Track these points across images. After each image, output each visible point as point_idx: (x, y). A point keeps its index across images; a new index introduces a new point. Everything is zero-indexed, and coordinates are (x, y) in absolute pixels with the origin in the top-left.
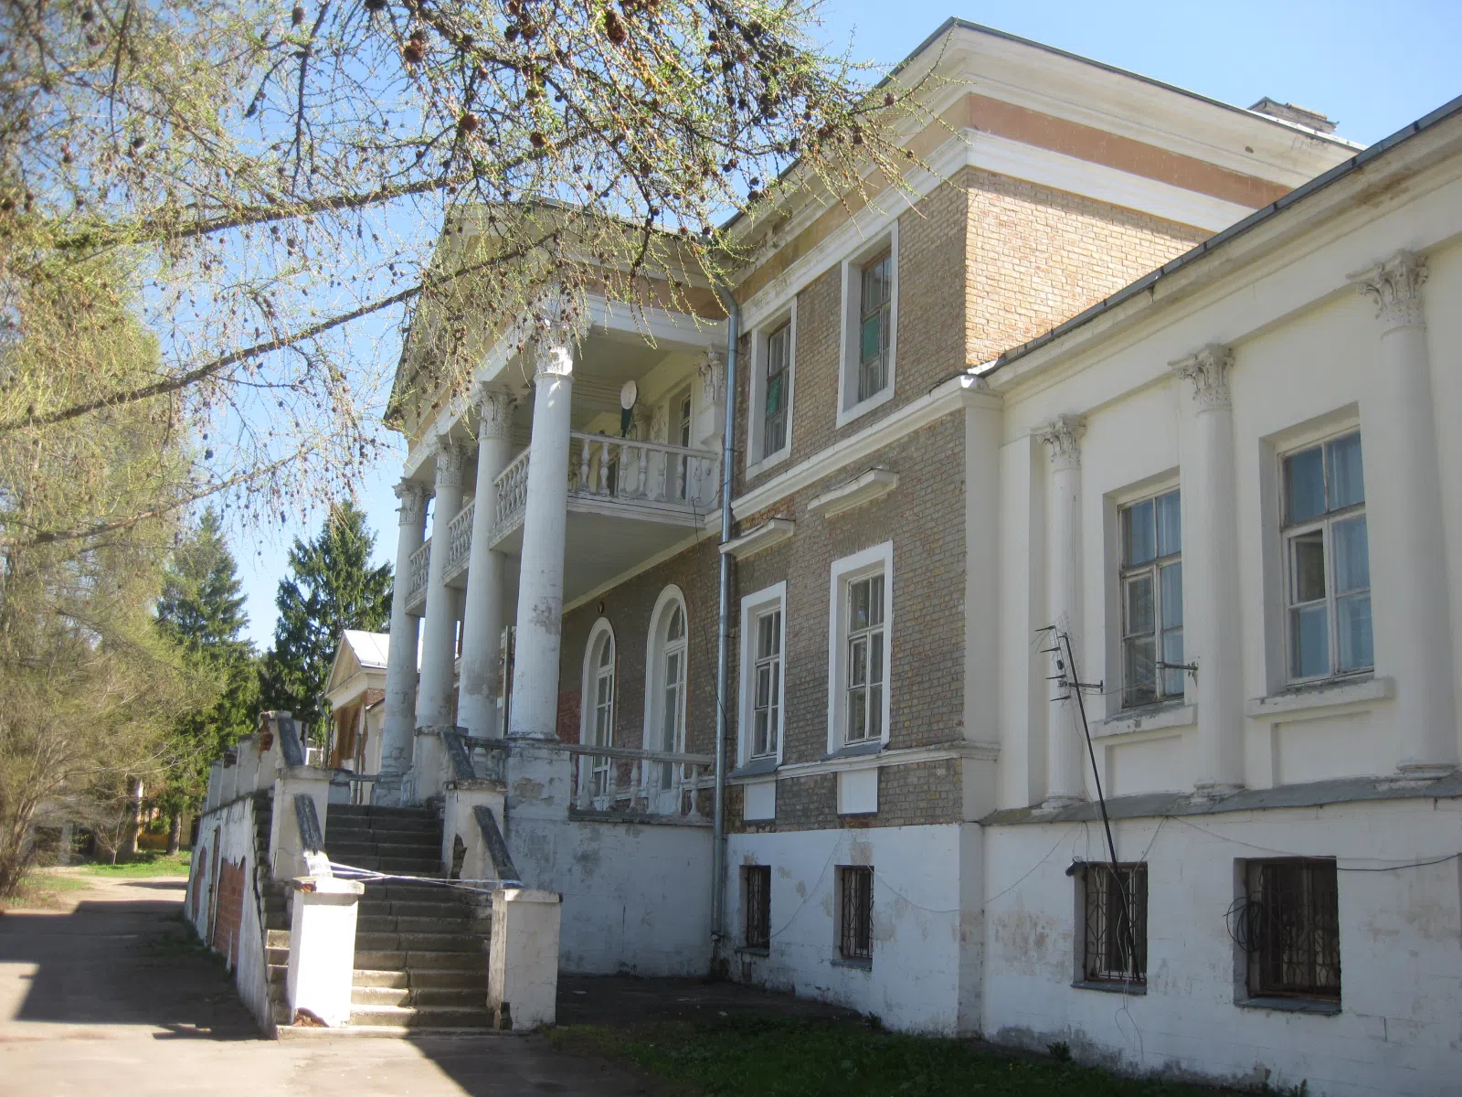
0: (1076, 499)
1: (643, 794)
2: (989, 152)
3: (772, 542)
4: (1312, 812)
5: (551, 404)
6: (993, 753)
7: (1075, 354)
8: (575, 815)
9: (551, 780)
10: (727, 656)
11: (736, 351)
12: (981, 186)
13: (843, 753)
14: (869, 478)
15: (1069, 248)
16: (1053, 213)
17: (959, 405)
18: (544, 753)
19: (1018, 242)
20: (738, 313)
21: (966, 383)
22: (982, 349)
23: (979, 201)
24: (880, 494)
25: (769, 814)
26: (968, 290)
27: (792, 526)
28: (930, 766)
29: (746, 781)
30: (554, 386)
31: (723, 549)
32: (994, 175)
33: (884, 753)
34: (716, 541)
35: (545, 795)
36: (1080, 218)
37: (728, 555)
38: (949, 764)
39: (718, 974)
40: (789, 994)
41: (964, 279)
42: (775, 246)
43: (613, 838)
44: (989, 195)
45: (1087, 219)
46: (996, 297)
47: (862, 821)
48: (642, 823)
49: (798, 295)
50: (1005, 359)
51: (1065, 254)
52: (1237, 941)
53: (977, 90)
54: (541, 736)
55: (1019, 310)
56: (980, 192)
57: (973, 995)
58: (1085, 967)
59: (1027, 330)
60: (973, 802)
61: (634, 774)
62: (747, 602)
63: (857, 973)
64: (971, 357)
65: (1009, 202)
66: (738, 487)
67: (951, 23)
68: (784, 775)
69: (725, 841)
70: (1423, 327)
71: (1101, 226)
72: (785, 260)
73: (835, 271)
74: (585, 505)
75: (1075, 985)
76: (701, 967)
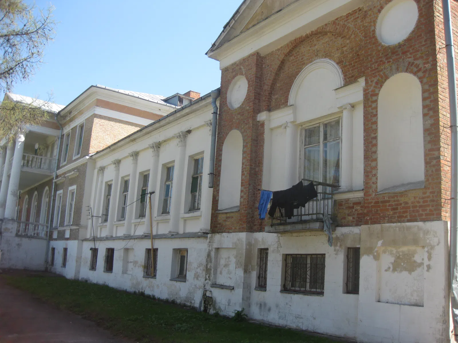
0: (102, 182)
1: (39, 232)
2: (100, 111)
3: (62, 181)
4: (113, 241)
5: (19, 147)
6: (86, 227)
7: (103, 155)
8: (17, 235)
9: (12, 228)
10: (53, 203)
11: (61, 138)
12: (97, 118)
13: (67, 226)
14: (73, 172)
15: (116, 130)
16: (112, 123)
17: (86, 161)
18: (11, 222)
19: (103, 129)
20: (62, 130)
21: (87, 157)
22: (93, 150)
23: (96, 120)
24: (76, 175)
25: (56, 237)
26: (91, 139)
27: (64, 178)
28: (76, 229)
29: (53, 230)
30: (20, 143)
31: (54, 181)
32: (100, 115)
33: (71, 226)
34: (53, 179)
35: (10, 231)
36: (119, 124)
37: (55, 182)
38: (78, 229)
39: (46, 270)
40: (55, 273)
41: (91, 136)
42: (70, 117)
43: (25, 240)
44: (99, 119)
45: (120, 124)
46: (97, 140)
47: (67, 239)
48: (32, 238)
49: (72, 129)
50: (98, 153)
51: (114, 131)
52: (105, 262)
53: (99, 98)
54: (10, 219)
55: (102, 143)
56: (97, 119)
57: (78, 272)
58: (92, 266)
59: (103, 147)
60: (81, 236)
61: (37, 228)
62: (58, 192)
63: (64, 268)
64: (90, 152)
65: (103, 121)
66: (58, 168)
67: (92, 86)
68: (59, 229)
69: (49, 242)
70: (137, 163)
71: (123, 125)
72: (71, 120)
73: (76, 126)
74: (26, 169)
75: (90, 270)
76: (43, 269)
